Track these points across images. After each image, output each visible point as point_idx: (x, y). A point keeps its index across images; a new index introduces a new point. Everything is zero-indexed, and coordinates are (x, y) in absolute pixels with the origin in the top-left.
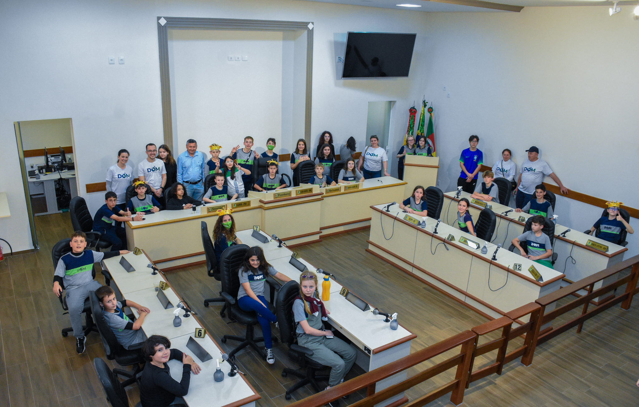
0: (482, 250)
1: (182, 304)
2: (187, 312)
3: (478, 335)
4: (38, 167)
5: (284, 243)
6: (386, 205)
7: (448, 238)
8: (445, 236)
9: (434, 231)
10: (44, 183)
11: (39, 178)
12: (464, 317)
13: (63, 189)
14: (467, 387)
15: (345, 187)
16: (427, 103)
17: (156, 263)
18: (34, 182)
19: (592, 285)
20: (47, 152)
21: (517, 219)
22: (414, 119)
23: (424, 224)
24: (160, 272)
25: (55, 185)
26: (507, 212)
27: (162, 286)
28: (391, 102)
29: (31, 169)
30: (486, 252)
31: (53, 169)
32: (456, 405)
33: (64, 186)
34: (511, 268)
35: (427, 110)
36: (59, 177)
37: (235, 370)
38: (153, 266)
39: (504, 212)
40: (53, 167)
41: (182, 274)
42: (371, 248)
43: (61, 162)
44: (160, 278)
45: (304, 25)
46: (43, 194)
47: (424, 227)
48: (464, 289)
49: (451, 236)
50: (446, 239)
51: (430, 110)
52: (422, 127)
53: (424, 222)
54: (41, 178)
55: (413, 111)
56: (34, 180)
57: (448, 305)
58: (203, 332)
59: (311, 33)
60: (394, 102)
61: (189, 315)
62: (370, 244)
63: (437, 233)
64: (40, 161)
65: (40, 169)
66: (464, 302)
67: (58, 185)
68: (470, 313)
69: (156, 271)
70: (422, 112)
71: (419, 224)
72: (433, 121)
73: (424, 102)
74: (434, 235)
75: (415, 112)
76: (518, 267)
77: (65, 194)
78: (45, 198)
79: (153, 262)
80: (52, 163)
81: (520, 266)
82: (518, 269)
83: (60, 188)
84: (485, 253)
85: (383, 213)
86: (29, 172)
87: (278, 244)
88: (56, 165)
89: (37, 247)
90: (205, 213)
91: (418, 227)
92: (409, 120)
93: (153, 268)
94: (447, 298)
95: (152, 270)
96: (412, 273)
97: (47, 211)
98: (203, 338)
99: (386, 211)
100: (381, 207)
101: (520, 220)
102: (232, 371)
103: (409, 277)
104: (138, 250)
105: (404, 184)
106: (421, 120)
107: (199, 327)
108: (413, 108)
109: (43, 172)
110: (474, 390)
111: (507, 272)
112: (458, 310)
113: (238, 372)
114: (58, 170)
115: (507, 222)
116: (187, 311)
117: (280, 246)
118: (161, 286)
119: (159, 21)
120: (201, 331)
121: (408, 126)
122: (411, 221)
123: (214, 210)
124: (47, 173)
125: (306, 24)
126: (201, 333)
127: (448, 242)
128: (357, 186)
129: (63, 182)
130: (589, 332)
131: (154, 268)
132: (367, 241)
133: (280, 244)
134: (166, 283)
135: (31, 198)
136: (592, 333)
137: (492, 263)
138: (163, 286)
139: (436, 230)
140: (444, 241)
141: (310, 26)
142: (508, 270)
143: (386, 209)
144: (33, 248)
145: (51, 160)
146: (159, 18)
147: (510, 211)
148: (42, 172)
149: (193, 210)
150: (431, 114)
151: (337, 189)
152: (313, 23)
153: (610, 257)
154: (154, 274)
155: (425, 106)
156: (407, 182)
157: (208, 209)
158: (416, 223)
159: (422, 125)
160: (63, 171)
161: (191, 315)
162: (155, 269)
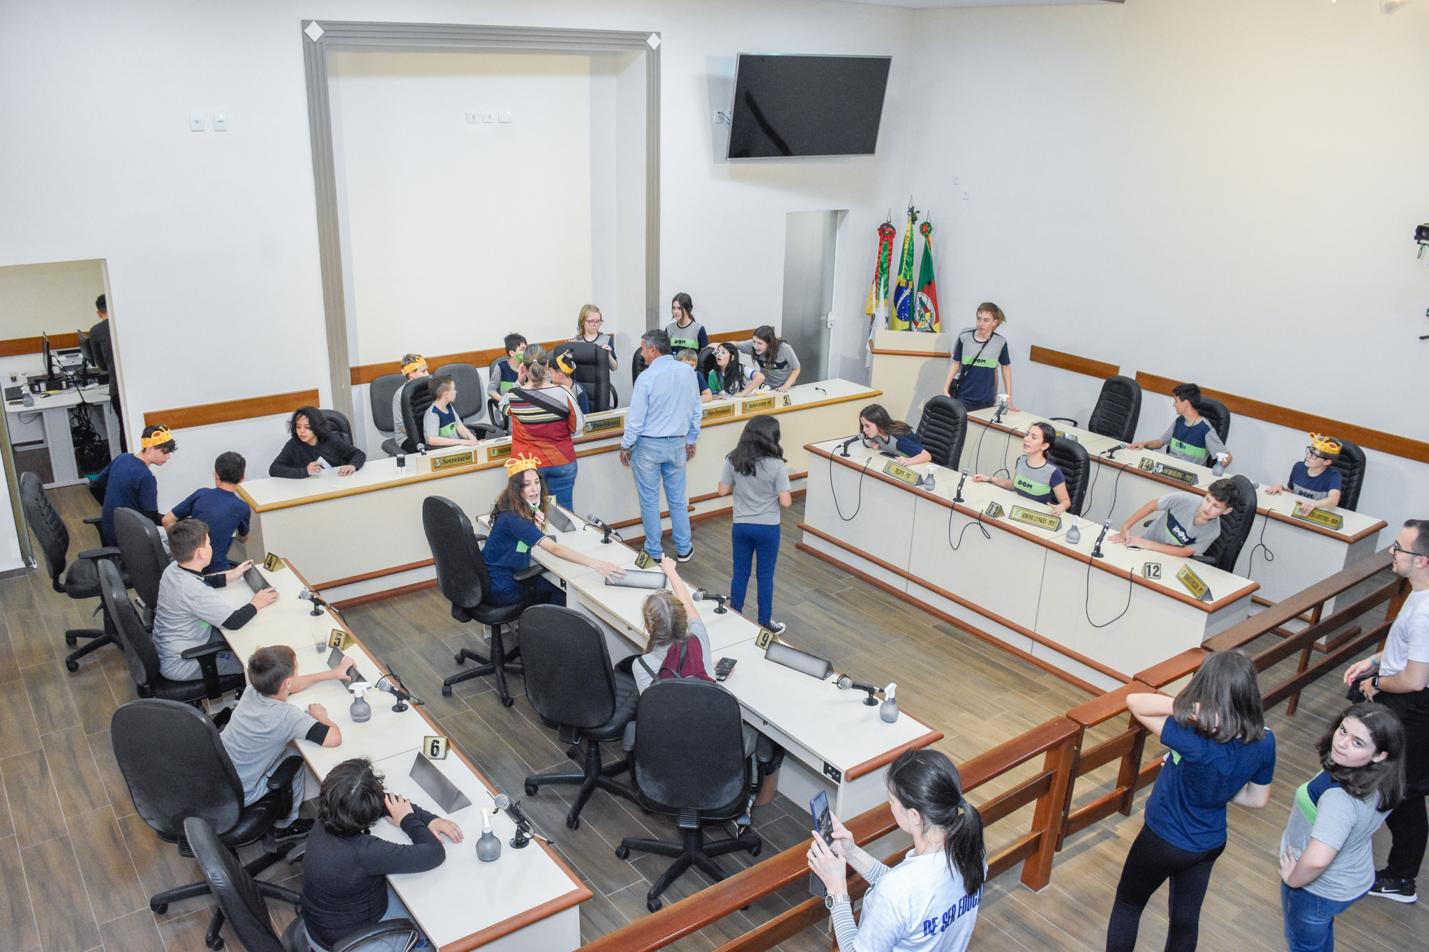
0: (1068, 536)
1: (389, 682)
2: (402, 700)
3: (1083, 727)
4: (29, 379)
5: (616, 534)
6: (842, 442)
7: (989, 512)
8: (981, 507)
9: (955, 496)
10: (44, 414)
11: (32, 405)
12: (1035, 689)
13: (88, 428)
14: (1058, 848)
15: (744, 405)
16: (918, 212)
17: (318, 589)
18: (19, 414)
19: (1319, 607)
20: (48, 343)
21: (1136, 466)
22: (891, 250)
23: (930, 482)
24: (329, 609)
25: (71, 421)
26: (1112, 451)
27: (337, 641)
28: (835, 212)
29: (11, 385)
30: (1078, 539)
31: (64, 383)
32: (1036, 891)
33: (92, 421)
34: (1138, 572)
35: (919, 230)
36: (79, 401)
37: (525, 831)
38: (312, 596)
39: (1106, 450)
40: (65, 378)
41: (378, 613)
42: (808, 540)
43: (83, 367)
44: (330, 623)
45: (637, 40)
46: (41, 442)
47: (930, 487)
48: (1029, 627)
49: (995, 506)
50: (984, 513)
51: (926, 229)
52: (907, 268)
53: (930, 476)
54: (35, 403)
55: (887, 233)
56: (20, 408)
57: (994, 665)
58: (442, 744)
59: (654, 57)
60: (845, 212)
61: (406, 708)
62: (805, 532)
63: (962, 501)
64: (34, 364)
65: (34, 382)
66: (1030, 656)
67: (76, 420)
68: (1046, 680)
69: (321, 607)
70: (908, 234)
71: (920, 481)
72: (933, 253)
73: (911, 210)
74: (955, 506)
75: (893, 234)
76: (1153, 571)
77: (95, 441)
78: (46, 450)
79: (313, 586)
80: (61, 369)
81: (1157, 568)
82: (1154, 575)
83: (81, 426)
84: (1075, 541)
85: (835, 461)
86: (7, 391)
87: (602, 537)
88: (71, 373)
89: (31, 564)
90: (427, 471)
91: (918, 490)
92: (880, 253)
93: (312, 599)
94: (992, 647)
95: (311, 606)
96: (906, 594)
97: (53, 481)
98: (444, 759)
99: (841, 455)
100: (828, 447)
101: (1144, 467)
102: (519, 834)
103: (899, 603)
104: (274, 559)
105: (875, 396)
106: (906, 252)
107: (432, 732)
108: (888, 225)
109: (40, 391)
110: (1072, 854)
111: (1129, 582)
112: (1018, 674)
113: (533, 837)
114: (76, 383)
115: (1114, 473)
116: (401, 696)
117: (606, 541)
118: (334, 640)
119: (306, 31)
120: (438, 742)
121: (876, 265)
122: (900, 476)
123: (446, 464)
124: (50, 392)
125: (644, 38)
126: (437, 747)
127: (988, 520)
128: (769, 402)
129: (88, 413)
130: (1313, 712)
131: (317, 599)
132: (799, 527)
133: (606, 535)
134: (347, 635)
135: (14, 452)
136: (1320, 714)
137: (1093, 562)
138: (339, 642)
139: (959, 494)
140: (980, 518)
141: (653, 42)
142: (1131, 579)
143: (842, 450)
144: (22, 565)
145: (59, 362)
146: (305, 24)
147: (1119, 448)
148: (37, 389)
149: (399, 465)
150: (927, 237)
151: (726, 409)
152: (658, 34)
153: (1350, 543)
154: (317, 613)
155: (914, 220)
156: (881, 390)
157: (434, 461)
158: (913, 480)
159: (907, 263)
160: (88, 387)
161: (410, 707)
162: (317, 602)
